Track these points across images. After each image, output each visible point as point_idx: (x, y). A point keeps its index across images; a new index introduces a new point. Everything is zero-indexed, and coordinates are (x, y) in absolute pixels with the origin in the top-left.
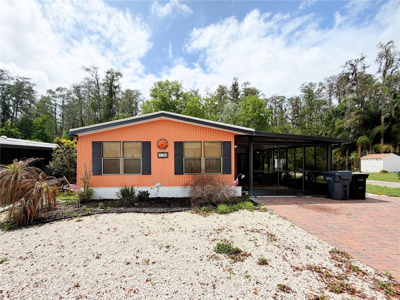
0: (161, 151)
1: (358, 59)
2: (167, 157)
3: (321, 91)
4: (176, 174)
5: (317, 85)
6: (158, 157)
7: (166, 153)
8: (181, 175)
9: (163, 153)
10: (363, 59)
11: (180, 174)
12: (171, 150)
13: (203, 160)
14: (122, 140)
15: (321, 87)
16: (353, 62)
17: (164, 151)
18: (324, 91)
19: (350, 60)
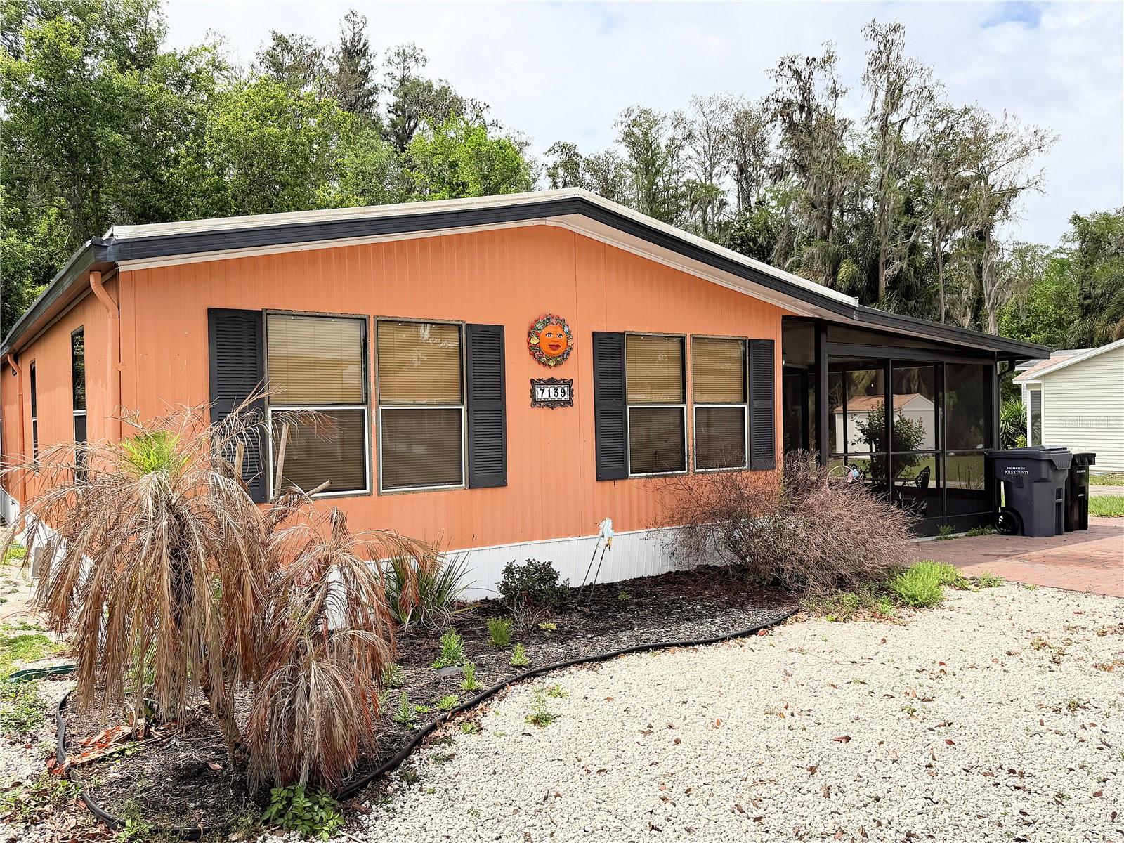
0: (546, 374)
1: (814, 59)
2: (570, 403)
3: (680, 147)
4: (599, 478)
5: (668, 122)
6: (536, 403)
7: (564, 382)
8: (619, 483)
9: (552, 381)
10: (828, 61)
11: (614, 479)
12: (581, 368)
13: (690, 416)
14: (374, 310)
15: (679, 134)
16: (801, 65)
17: (558, 374)
18: (688, 150)
19: (791, 55)
